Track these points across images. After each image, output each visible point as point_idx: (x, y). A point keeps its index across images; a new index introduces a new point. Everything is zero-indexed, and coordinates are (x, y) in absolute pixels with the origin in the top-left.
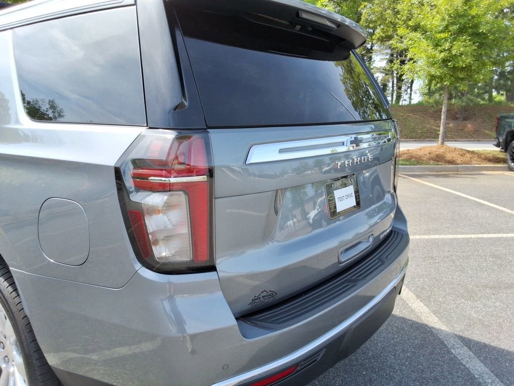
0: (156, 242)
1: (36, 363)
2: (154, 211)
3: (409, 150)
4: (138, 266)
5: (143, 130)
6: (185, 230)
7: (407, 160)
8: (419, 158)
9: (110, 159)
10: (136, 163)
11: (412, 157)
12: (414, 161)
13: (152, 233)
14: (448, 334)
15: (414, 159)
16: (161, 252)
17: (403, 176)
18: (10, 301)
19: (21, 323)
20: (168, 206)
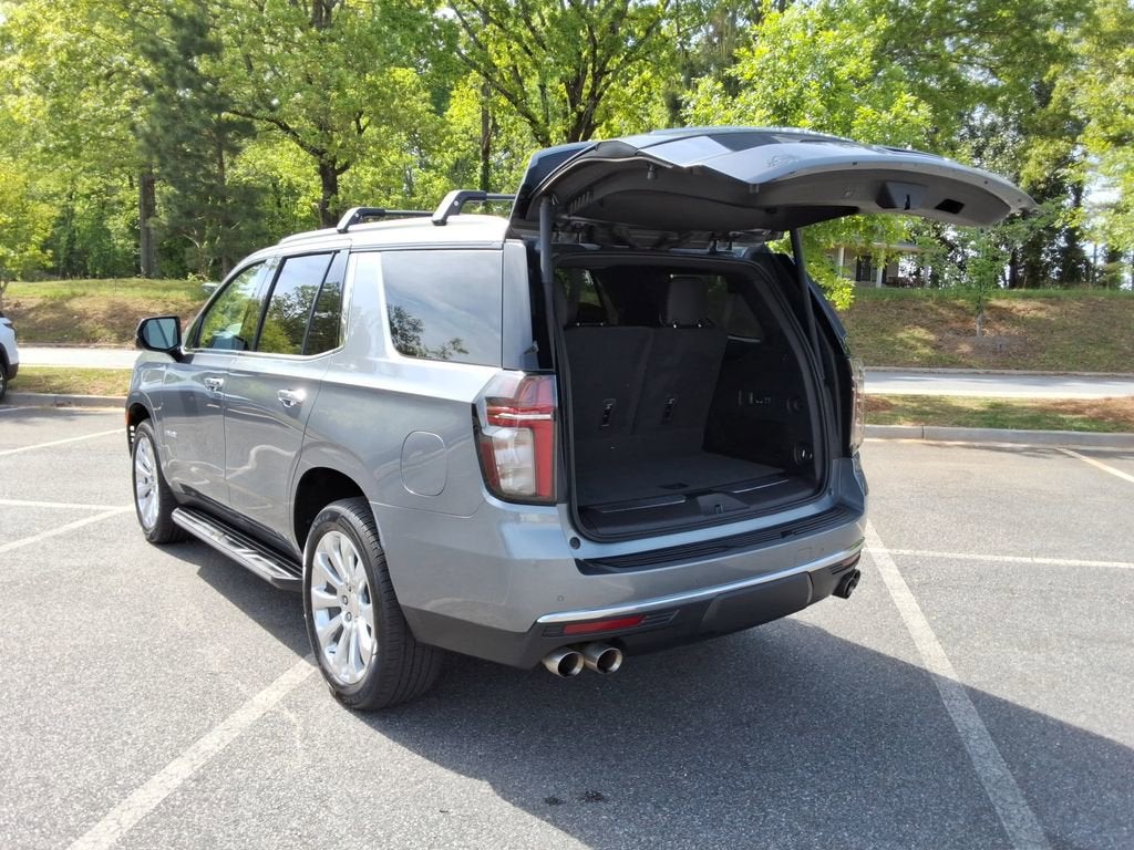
0: (503, 476)
1: (385, 604)
2: (503, 445)
3: (1109, 399)
4: (486, 494)
5: (499, 370)
6: (530, 465)
7: (1094, 420)
8: (1125, 417)
9: (468, 397)
10: (491, 401)
11: (1108, 413)
12: (1109, 424)
13: (501, 466)
14: (952, 684)
15: (1111, 419)
16: (507, 484)
17: (1071, 453)
18: (364, 540)
19: (375, 562)
20: (518, 442)
